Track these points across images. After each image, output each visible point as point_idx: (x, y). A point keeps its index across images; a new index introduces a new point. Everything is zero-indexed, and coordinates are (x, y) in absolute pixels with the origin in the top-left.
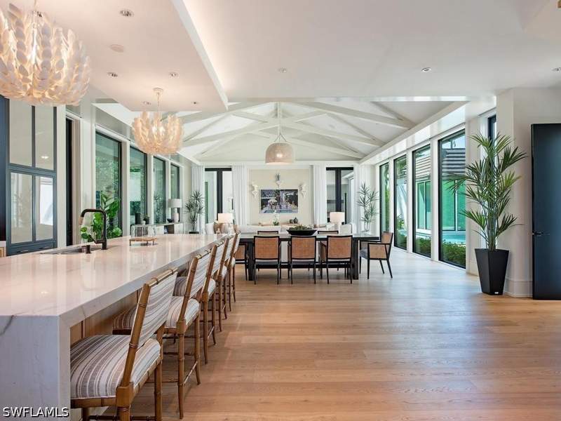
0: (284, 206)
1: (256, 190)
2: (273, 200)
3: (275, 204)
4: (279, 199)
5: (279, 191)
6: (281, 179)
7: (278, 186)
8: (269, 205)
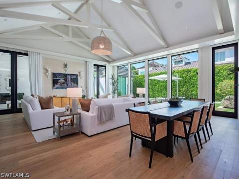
0: (69, 84)
1: (49, 72)
2: (62, 80)
3: (64, 83)
4: (66, 80)
5: (66, 74)
6: (68, 67)
7: (66, 71)
8: (59, 84)
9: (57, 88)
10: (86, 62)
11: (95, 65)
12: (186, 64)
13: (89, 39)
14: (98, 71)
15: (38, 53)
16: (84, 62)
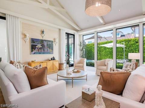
1: (28, 38)
2: (39, 46)
4: (43, 46)
5: (43, 40)
6: (44, 33)
7: (43, 37)
8: (37, 49)
9: (34, 53)
10: (60, 30)
11: (66, 33)
12: (122, 36)
13: (63, 8)
14: (68, 38)
15: (16, 17)
16: (58, 30)
